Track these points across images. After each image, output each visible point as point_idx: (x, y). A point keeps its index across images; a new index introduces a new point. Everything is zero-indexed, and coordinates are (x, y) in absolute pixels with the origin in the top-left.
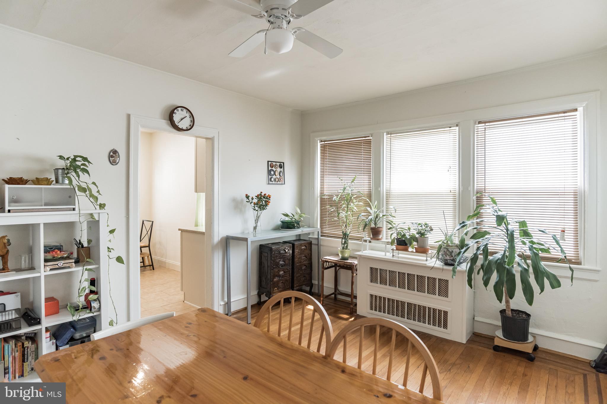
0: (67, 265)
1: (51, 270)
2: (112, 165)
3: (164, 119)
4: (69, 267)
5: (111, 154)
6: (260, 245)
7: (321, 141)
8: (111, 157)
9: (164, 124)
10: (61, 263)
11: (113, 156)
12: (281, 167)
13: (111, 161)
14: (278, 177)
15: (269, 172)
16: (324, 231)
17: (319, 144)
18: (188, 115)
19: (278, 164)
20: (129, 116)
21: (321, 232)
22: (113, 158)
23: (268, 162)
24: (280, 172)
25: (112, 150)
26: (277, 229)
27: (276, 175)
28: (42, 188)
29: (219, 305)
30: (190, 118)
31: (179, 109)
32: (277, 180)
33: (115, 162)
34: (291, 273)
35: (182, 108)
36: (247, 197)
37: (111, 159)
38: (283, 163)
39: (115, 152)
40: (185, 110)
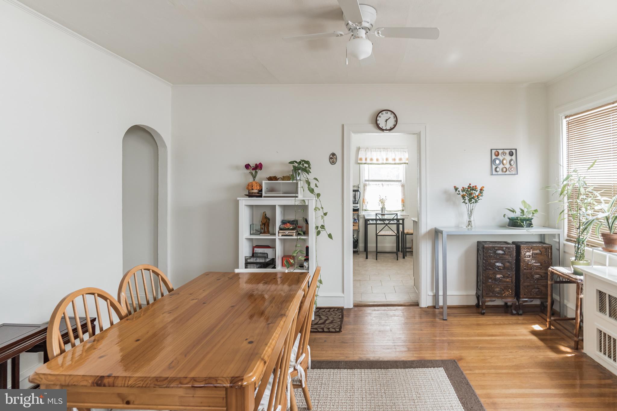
0: (291, 234)
1: (282, 236)
2: (332, 164)
3: (372, 124)
4: (292, 236)
5: (331, 156)
6: (478, 242)
7: (566, 117)
8: (331, 159)
9: (372, 127)
10: (287, 232)
11: (333, 158)
12: (511, 154)
13: (331, 162)
14: (508, 166)
15: (493, 162)
16: (572, 235)
17: (565, 121)
18: (392, 116)
19: (507, 151)
20: (343, 126)
21: (567, 235)
22: (332, 160)
23: (491, 150)
24: (511, 160)
25: (331, 154)
26: (503, 226)
27: (503, 164)
28: (280, 183)
29: (427, 295)
30: (394, 118)
31: (384, 112)
32: (505, 170)
33: (334, 163)
34: (514, 279)
35: (386, 111)
36: (456, 189)
37: (331, 160)
38: (516, 150)
39: (333, 154)
40: (389, 113)
